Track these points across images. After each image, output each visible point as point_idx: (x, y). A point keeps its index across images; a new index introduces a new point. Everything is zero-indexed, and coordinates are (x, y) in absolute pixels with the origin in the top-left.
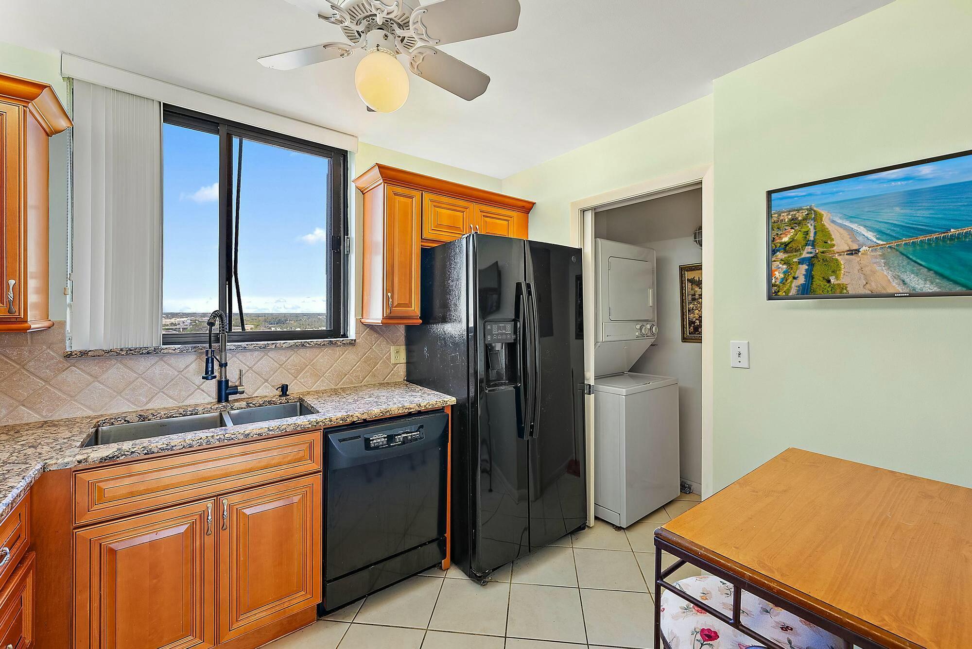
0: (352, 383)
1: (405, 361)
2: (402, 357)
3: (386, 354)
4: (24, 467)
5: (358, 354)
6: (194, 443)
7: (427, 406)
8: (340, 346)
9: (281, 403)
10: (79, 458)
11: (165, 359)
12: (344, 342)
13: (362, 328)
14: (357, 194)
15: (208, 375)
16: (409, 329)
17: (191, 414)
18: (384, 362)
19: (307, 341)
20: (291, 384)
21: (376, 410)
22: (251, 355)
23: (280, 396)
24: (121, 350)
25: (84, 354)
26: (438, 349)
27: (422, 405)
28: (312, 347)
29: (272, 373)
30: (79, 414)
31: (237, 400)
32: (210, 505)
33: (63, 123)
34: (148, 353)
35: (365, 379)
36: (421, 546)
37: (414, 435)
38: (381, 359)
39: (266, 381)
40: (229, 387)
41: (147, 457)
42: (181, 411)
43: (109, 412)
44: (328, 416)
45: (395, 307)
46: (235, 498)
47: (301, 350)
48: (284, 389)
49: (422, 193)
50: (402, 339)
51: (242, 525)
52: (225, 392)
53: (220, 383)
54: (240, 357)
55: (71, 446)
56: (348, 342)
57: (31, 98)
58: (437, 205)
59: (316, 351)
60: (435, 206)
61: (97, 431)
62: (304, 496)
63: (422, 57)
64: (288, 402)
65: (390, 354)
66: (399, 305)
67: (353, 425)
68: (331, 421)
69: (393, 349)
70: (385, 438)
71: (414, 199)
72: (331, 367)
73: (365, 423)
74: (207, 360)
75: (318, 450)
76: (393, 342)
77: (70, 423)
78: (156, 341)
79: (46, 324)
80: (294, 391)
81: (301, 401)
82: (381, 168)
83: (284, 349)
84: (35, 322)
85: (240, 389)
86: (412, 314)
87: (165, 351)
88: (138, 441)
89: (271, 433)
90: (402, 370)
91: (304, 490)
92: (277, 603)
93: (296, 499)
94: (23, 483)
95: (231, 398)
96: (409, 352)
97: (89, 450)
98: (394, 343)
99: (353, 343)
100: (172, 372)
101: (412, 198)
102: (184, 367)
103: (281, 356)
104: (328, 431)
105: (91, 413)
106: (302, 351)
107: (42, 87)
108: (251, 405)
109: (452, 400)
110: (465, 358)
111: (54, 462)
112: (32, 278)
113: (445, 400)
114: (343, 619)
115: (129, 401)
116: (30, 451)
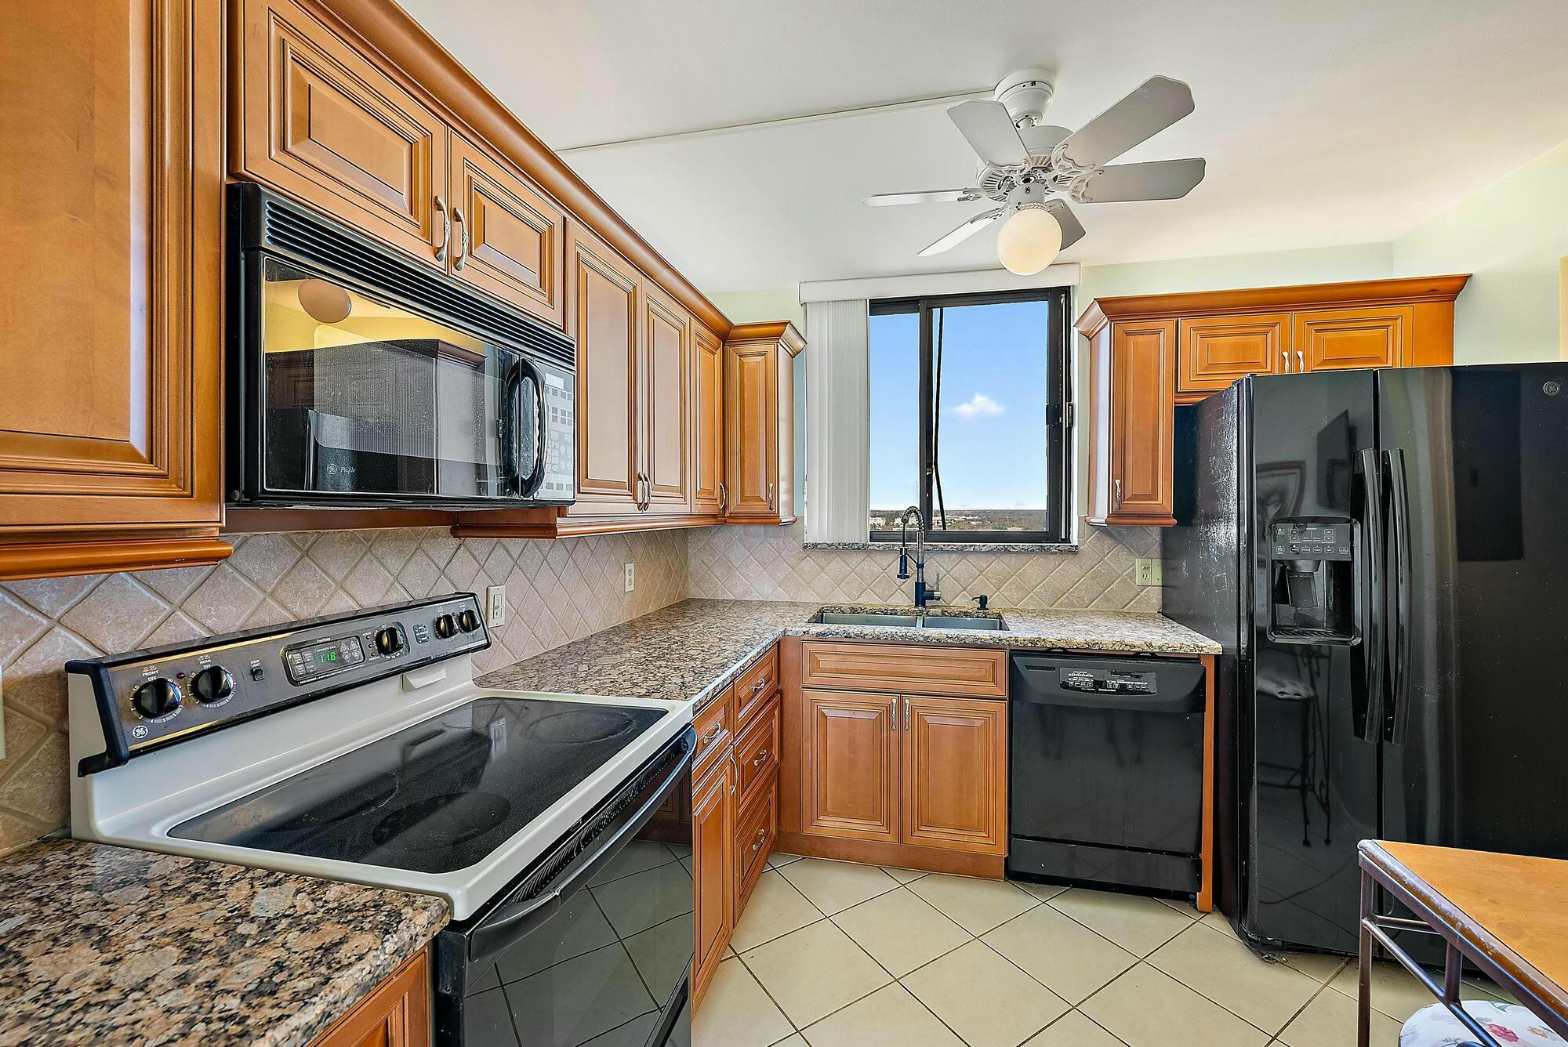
0: (1073, 605)
1: (1160, 583)
2: (1156, 577)
3: (1127, 570)
4: (775, 628)
5: (1081, 567)
6: (881, 636)
7: (1164, 648)
8: (1056, 553)
9: (978, 617)
10: (805, 629)
11: (871, 555)
12: (1060, 548)
13: (1088, 530)
14: (1081, 343)
15: (903, 574)
16: (1166, 532)
17: (891, 614)
18: (1124, 581)
19: (1012, 544)
20: (991, 596)
21: (1078, 639)
22: (950, 558)
23: (978, 609)
24: (839, 544)
25: (815, 546)
26: (1200, 566)
27: (1154, 645)
28: (1018, 552)
29: (971, 580)
30: (811, 600)
31: (933, 607)
32: (894, 701)
33: (801, 344)
34: (859, 549)
35: (1094, 603)
36: (1153, 851)
37: (1138, 685)
38: (1119, 576)
39: (965, 589)
40: (925, 591)
41: (847, 640)
42: (883, 608)
43: (833, 601)
44: (1016, 634)
45: (1127, 500)
46: (918, 701)
47: (1005, 556)
48: (983, 601)
49: (1177, 322)
50: (1156, 549)
51: (923, 731)
52: (923, 595)
53: (917, 584)
54: (938, 559)
55: (801, 621)
56: (1066, 549)
57: (779, 335)
58: (1208, 333)
59: (1023, 558)
60: (1202, 336)
61: (822, 615)
62: (986, 723)
63: (1085, 184)
64: (985, 617)
65: (1134, 570)
66: (1134, 497)
67: (1049, 652)
68: (1017, 641)
69: (1138, 563)
70: (1090, 678)
71: (1162, 334)
72: (1044, 580)
73: (1065, 653)
74: (901, 558)
75: (1003, 673)
76: (1139, 553)
77: (806, 605)
78: (863, 538)
79: (791, 519)
80: (994, 605)
81: (1000, 617)
82: (1102, 303)
83: (984, 552)
84: (784, 516)
85: (936, 594)
86: (1159, 510)
87: (872, 548)
88: (842, 626)
89: (949, 641)
90: (1155, 597)
91: (986, 715)
92: (957, 832)
93: (978, 723)
94: (772, 638)
95: (928, 603)
96: (1167, 569)
97: (811, 625)
98: (1142, 554)
99: (1074, 551)
100: (877, 569)
101: (1158, 333)
102: (887, 565)
103: (982, 562)
104: (1017, 653)
105: (819, 600)
106: (1006, 558)
107: (785, 324)
108: (946, 614)
109: (1214, 647)
110: (1234, 582)
111: (790, 629)
112: (783, 480)
113: (1200, 644)
114: (1035, 894)
115: (845, 593)
116: (780, 619)
